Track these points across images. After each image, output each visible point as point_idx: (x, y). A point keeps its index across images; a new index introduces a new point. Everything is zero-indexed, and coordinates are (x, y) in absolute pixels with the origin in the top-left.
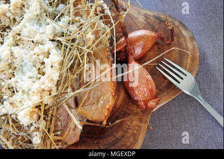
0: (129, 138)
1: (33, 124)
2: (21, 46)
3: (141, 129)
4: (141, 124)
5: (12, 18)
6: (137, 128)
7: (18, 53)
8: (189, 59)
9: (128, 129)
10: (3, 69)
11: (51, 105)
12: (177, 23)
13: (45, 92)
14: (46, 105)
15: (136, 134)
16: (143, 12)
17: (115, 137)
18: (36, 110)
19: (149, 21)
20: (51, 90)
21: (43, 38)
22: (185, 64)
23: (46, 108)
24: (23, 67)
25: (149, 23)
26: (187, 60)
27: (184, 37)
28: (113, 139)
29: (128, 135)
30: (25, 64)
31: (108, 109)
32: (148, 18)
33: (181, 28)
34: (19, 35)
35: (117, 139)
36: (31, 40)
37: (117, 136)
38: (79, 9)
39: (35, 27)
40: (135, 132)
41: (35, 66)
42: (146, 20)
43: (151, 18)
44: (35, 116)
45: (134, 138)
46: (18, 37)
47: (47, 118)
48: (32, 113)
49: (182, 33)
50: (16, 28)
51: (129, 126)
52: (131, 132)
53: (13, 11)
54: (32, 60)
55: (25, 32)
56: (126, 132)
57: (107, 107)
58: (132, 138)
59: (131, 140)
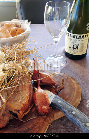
0: (36, 129)
4: (44, 122)
6: (42, 123)
9: (36, 124)
12: (69, 78)
15: (41, 127)
17: (27, 127)
26: (74, 92)
27: (73, 83)
28: (26, 129)
29: (36, 127)
31: (24, 104)
35: (29, 129)
37: (29, 127)
40: (41, 126)
45: (39, 129)
51: (37, 122)
52: (38, 125)
56: (35, 125)
57: (23, 103)
58: (38, 129)
59: (37, 130)
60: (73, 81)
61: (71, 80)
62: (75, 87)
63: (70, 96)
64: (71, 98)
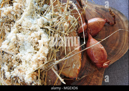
1: (34, 82)
2: (22, 33)
3: (98, 81)
4: (98, 78)
5: (15, 15)
6: (96, 80)
7: (21, 37)
8: (126, 35)
9: (90, 81)
10: (11, 48)
11: (44, 69)
12: (116, 12)
13: (40, 62)
14: (41, 70)
16: (95, 6)
18: (35, 73)
19: (98, 11)
20: (44, 60)
21: (36, 27)
22: (124, 38)
23: (41, 71)
24: (24, 46)
25: (99, 13)
26: (125, 35)
27: (122, 21)
30: (26, 44)
31: (79, 70)
32: (98, 10)
33: (119, 15)
34: (20, 25)
36: (29, 29)
38: (57, 7)
39: (31, 20)
41: (32, 45)
42: (97, 11)
43: (100, 9)
44: (35, 77)
46: (20, 27)
47: (42, 78)
48: (33, 75)
49: (120, 18)
50: (18, 22)
51: (91, 79)
53: (15, 11)
54: (30, 41)
55: (24, 24)
56: (90, 83)
57: (78, 68)
60: (122, 18)
61: (119, 17)
62: (125, 28)
63: (120, 41)
64: (122, 44)
